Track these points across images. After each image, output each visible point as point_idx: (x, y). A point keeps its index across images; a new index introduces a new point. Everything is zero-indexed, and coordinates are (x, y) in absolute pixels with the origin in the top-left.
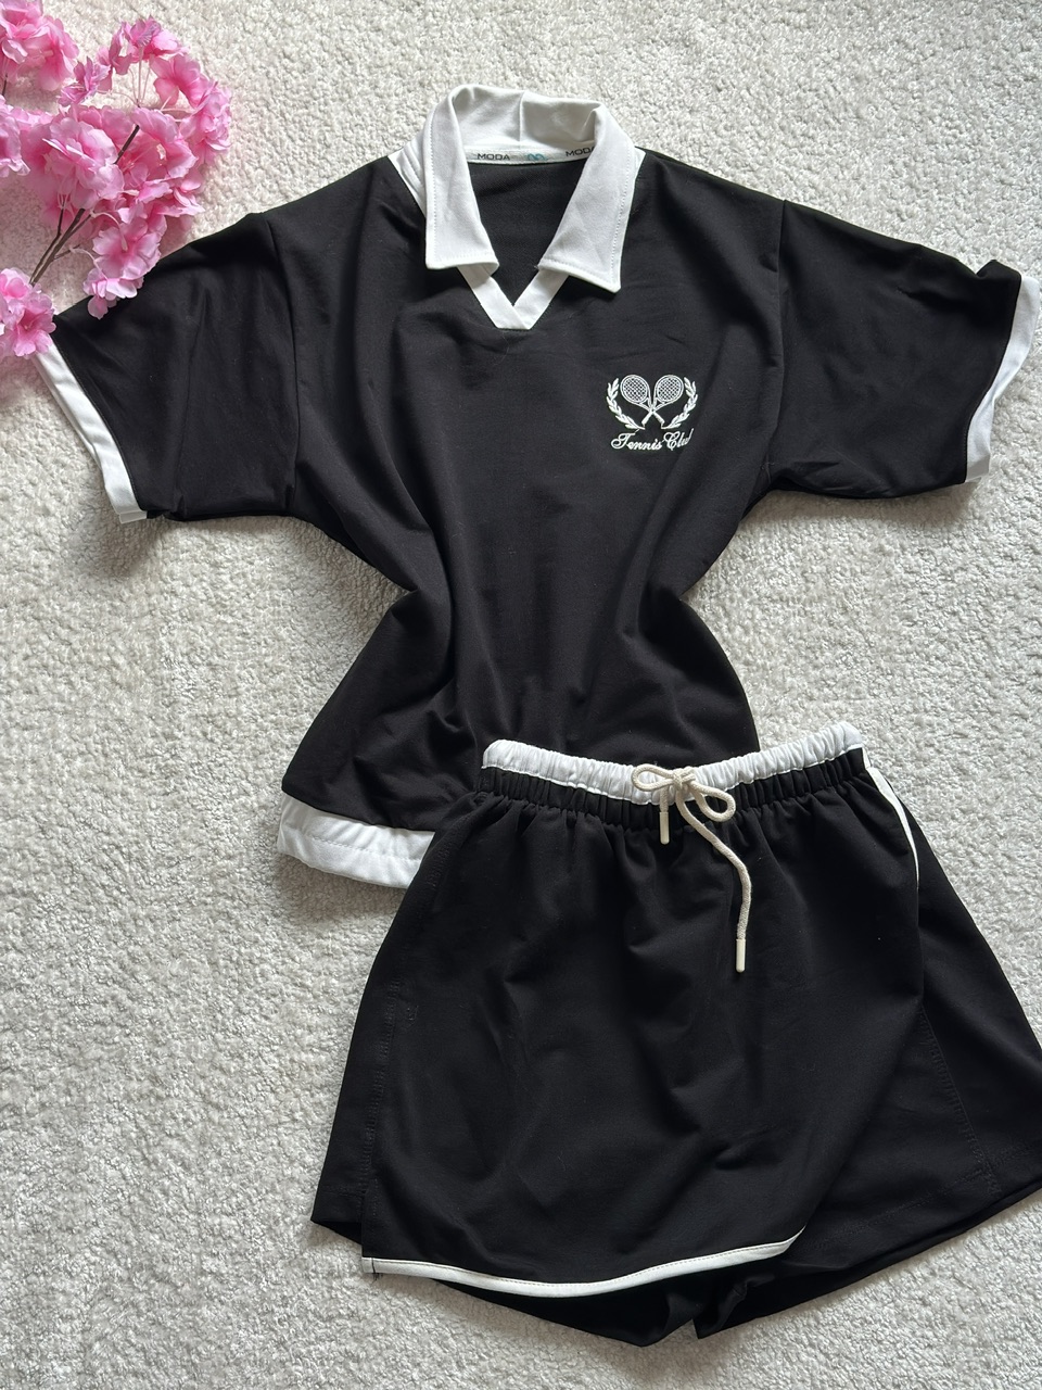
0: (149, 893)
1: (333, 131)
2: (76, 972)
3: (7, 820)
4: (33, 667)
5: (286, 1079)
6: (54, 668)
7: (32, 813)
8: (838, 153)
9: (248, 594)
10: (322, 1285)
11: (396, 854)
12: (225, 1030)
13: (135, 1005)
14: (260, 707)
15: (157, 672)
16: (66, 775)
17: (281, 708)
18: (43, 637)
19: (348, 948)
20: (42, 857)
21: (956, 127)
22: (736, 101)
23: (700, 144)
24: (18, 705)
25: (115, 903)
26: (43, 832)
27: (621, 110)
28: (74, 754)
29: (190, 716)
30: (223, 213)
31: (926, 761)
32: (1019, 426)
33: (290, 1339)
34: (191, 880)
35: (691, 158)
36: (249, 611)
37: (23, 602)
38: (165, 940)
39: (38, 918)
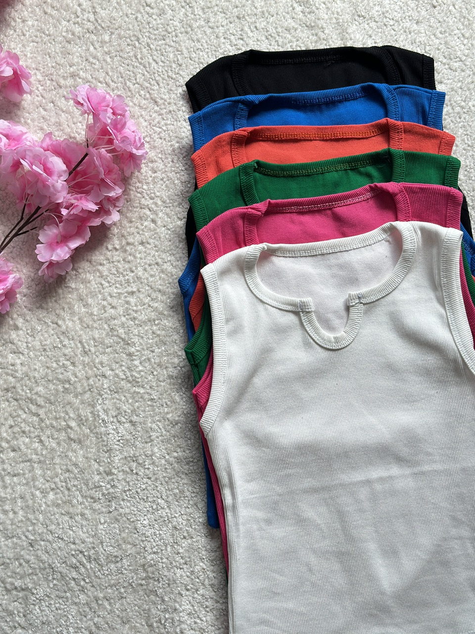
0: (104, 581)
1: (182, 54)
3: (7, 540)
6: (30, 433)
7: (24, 533)
9: (153, 373)
14: (166, 449)
15: (97, 430)
16: (44, 506)
18: (20, 412)
22: (446, 14)
24: (8, 459)
25: (82, 590)
26: (32, 547)
27: (371, 25)
28: (48, 490)
29: (122, 459)
34: (130, 570)
36: (154, 384)
38: (117, 612)
39: (33, 604)
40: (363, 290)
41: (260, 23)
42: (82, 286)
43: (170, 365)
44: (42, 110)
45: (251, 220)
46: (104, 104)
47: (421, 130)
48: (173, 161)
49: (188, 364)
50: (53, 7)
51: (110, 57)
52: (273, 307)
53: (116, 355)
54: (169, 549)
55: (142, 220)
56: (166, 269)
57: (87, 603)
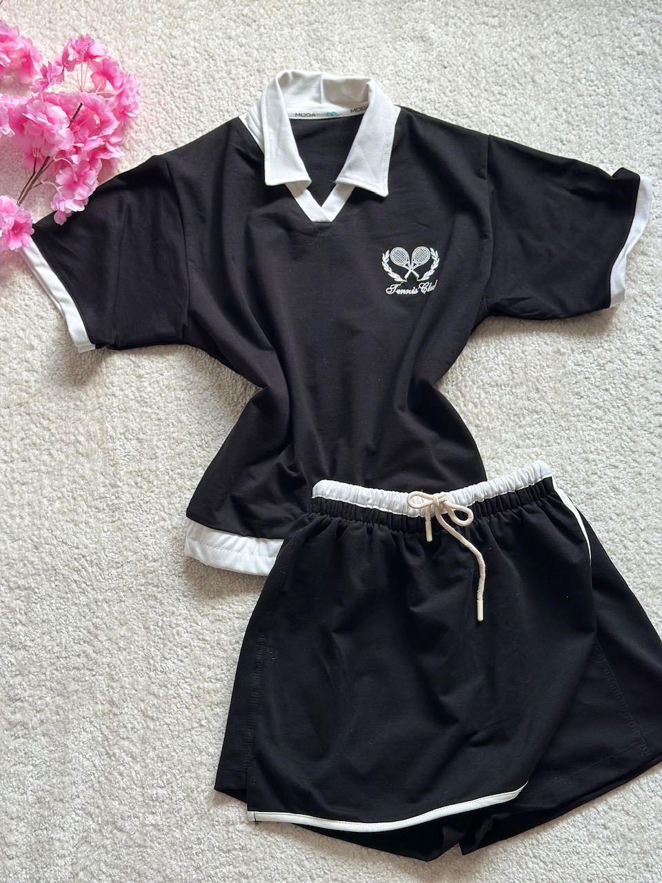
0: (105, 585)
1: (204, 102)
2: (60, 636)
3: (13, 542)
4: (26, 445)
5: (195, 700)
6: (40, 445)
7: (29, 537)
8: (521, 104)
9: (161, 394)
10: (223, 830)
11: (260, 554)
12: (155, 670)
13: (98, 656)
14: (171, 465)
15: (105, 445)
16: (50, 512)
17: (184, 465)
18: (33, 426)
19: (232, 615)
20: (37, 565)
21: (595, 85)
22: (456, 74)
23: (435, 102)
24: (18, 469)
25: (83, 592)
26: (37, 548)
27: (384, 82)
28: (55, 499)
29: (127, 472)
30: (137, 156)
31: (593, 484)
32: (642, 271)
33: (203, 865)
34: (131, 576)
35: (430, 111)
36: (162, 405)
37: (19, 404)
38: (116, 614)
39: (35, 603)
57: (87, 604)
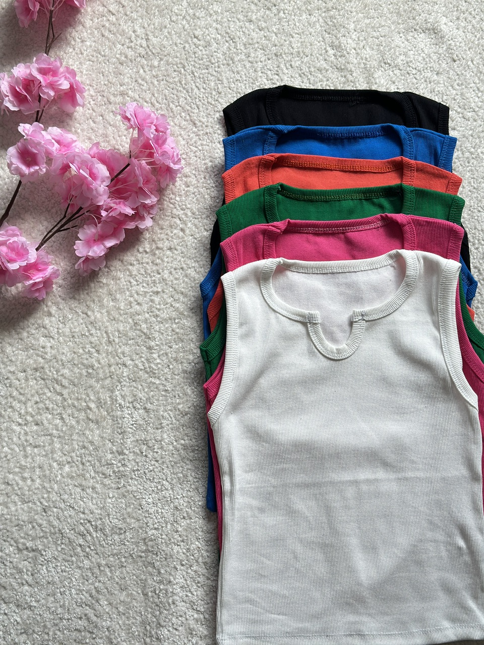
0: (108, 551)
1: (223, 84)
2: (64, 598)
3: (23, 504)
4: (40, 409)
6: (53, 409)
7: (39, 499)
9: (169, 366)
12: (151, 636)
13: (99, 620)
14: (175, 436)
15: (114, 413)
16: (60, 477)
18: (46, 391)
20: (44, 527)
22: (464, 68)
24: (31, 432)
25: (87, 556)
26: (45, 512)
27: (395, 72)
28: (64, 463)
29: (134, 441)
34: (132, 542)
36: (169, 377)
37: (35, 369)
39: (41, 564)
40: (367, 308)
41: (295, 62)
42: (112, 282)
43: (185, 361)
44: (91, 122)
45: (271, 236)
46: (148, 121)
47: (432, 170)
48: (205, 178)
49: (202, 360)
50: (111, 31)
51: (157, 81)
52: (284, 316)
53: (137, 347)
54: (169, 526)
55: (172, 228)
56: (190, 274)
57: (90, 568)
